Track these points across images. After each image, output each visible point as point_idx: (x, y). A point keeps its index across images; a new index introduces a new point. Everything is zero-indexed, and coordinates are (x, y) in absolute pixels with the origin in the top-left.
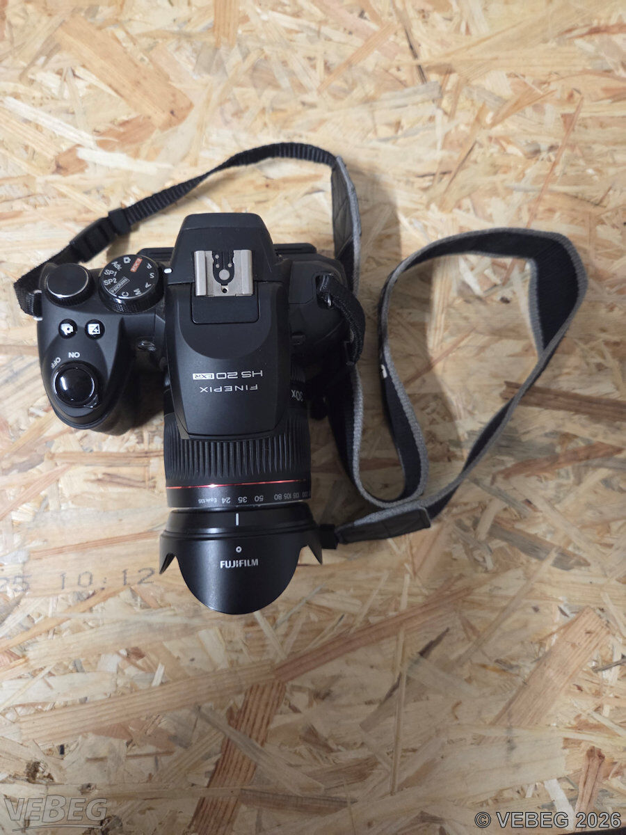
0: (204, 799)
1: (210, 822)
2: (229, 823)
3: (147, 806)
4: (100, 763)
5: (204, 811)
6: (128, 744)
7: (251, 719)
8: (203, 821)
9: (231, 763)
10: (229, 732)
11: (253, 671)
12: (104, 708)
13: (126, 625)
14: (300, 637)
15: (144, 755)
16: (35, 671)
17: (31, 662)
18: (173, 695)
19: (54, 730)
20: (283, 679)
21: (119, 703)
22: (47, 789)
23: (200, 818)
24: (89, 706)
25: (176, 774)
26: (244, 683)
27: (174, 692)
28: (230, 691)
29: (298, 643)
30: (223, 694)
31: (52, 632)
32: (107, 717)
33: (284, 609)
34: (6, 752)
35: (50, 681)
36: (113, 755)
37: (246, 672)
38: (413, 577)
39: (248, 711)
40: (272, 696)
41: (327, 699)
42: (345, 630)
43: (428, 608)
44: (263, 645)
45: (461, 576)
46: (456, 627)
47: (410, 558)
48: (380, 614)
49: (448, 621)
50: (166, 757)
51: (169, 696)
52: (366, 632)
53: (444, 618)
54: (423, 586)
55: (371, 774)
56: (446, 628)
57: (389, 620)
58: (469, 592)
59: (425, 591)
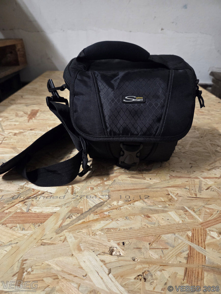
0: (187, 268)
1: (192, 279)
2: (201, 279)
3: (162, 269)
4: (139, 249)
5: (188, 274)
6: (149, 244)
7: (197, 240)
8: (189, 278)
9: (194, 254)
10: (190, 243)
11: (192, 224)
12: (138, 231)
13: (143, 209)
14: (205, 216)
15: (157, 248)
16: (112, 219)
17: (111, 216)
18: (164, 229)
19: (120, 237)
20: (204, 227)
21: (144, 230)
22: (118, 258)
23: (187, 276)
24: (133, 230)
25: (172, 257)
26: (190, 227)
27: (164, 228)
28: (185, 229)
29: (205, 217)
30: (182, 230)
31: (118, 209)
32: (140, 234)
33: (196, 208)
34: (101, 244)
35: (118, 222)
36: (144, 247)
37: (189, 224)
39: (194, 236)
40: (202, 232)
42: (220, 215)
44: (192, 217)
50: (166, 250)
51: (162, 229)
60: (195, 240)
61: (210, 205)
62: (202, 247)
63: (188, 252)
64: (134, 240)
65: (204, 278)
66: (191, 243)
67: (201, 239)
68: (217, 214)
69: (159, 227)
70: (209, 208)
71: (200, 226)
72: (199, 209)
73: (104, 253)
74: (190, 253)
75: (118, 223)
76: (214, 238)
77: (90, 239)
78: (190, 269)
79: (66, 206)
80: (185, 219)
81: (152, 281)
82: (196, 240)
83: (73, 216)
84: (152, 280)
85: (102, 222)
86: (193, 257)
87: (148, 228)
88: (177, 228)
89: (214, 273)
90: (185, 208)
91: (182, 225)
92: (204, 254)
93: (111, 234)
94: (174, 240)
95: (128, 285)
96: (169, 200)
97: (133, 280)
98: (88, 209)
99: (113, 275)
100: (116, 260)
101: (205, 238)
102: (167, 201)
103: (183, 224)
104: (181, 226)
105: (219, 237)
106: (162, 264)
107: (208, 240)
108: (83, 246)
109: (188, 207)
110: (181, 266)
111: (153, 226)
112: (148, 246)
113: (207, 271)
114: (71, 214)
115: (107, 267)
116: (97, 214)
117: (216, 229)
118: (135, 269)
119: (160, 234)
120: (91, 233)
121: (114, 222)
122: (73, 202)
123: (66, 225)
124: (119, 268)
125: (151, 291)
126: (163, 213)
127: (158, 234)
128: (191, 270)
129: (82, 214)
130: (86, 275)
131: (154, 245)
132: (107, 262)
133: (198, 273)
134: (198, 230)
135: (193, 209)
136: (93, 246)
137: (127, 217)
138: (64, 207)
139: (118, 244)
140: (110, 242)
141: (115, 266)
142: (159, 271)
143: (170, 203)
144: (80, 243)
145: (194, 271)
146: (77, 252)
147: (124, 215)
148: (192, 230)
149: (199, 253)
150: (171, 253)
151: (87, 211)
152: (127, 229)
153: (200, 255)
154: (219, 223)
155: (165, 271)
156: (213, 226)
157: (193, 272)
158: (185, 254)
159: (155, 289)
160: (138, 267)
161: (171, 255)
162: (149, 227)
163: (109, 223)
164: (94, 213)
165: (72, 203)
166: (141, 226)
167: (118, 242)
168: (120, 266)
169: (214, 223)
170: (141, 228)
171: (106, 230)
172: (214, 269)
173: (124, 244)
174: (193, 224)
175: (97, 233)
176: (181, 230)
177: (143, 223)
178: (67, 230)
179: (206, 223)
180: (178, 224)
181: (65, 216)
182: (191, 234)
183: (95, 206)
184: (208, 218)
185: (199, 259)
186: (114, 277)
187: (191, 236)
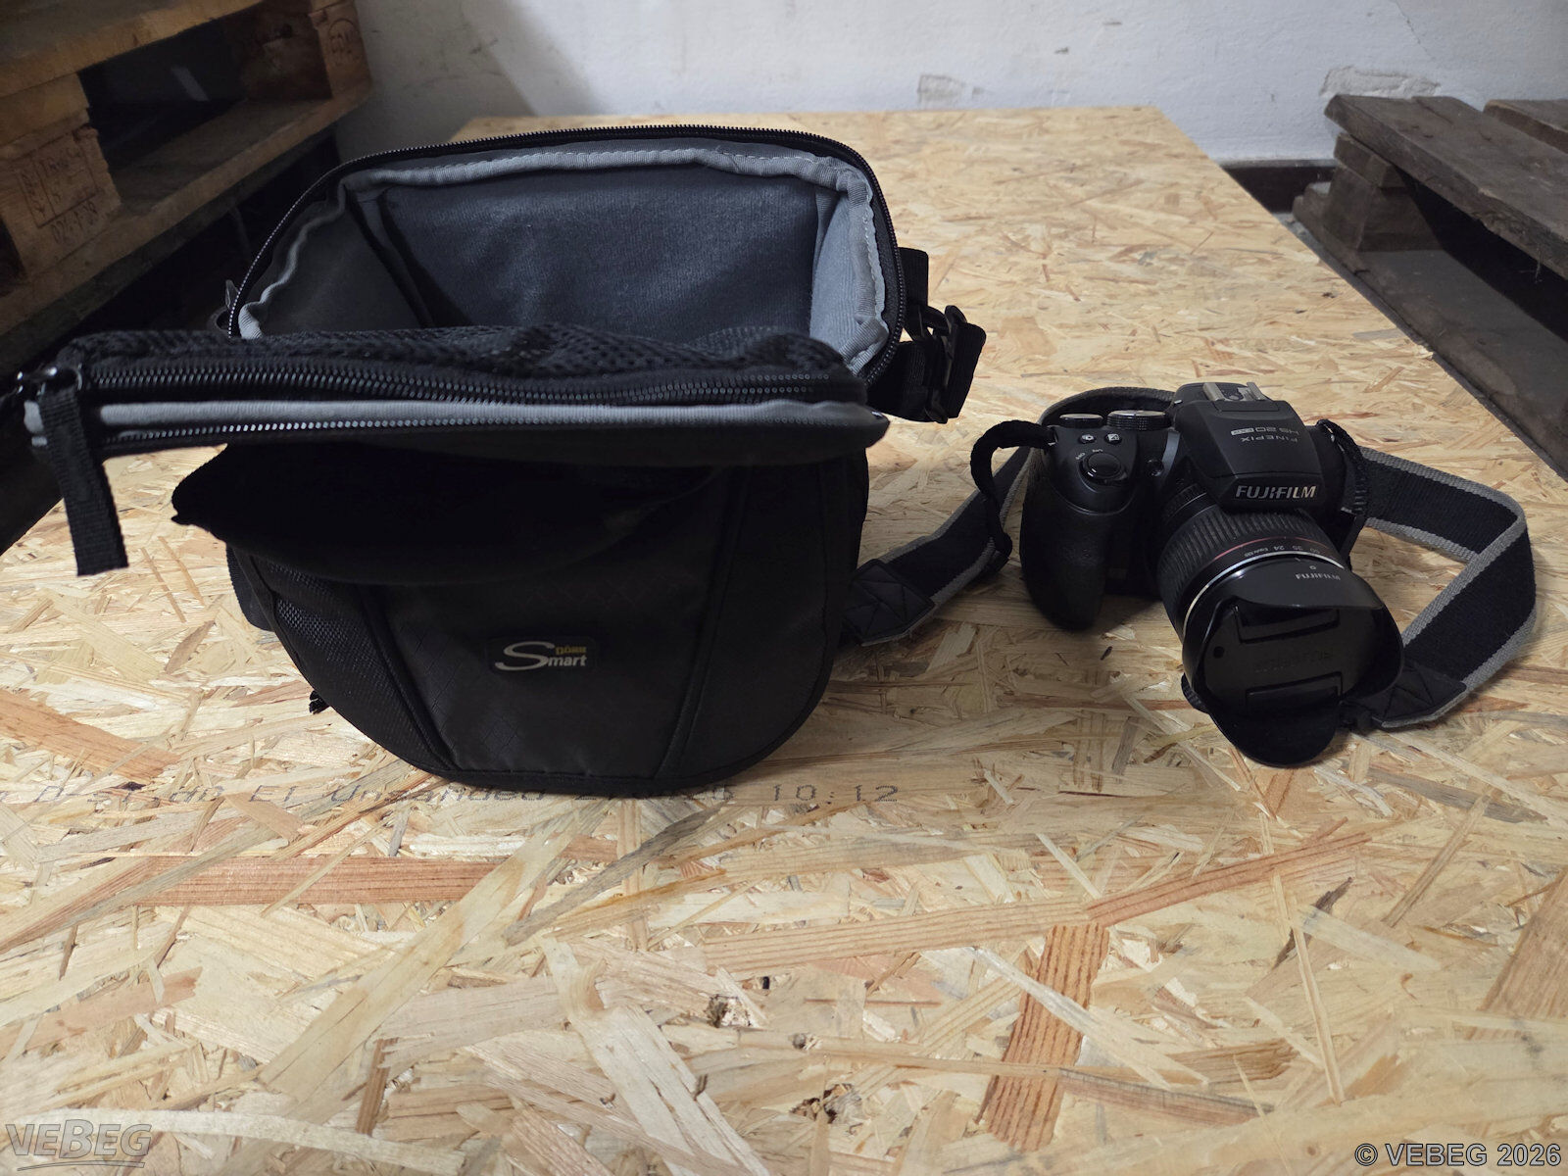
0: (998, 1077)
3: (903, 1079)
4: (824, 1005)
5: (1000, 1098)
6: (868, 985)
7: (1062, 970)
8: (1000, 1113)
9: (1037, 1027)
10: (1028, 984)
11: (1053, 907)
12: (830, 935)
13: (862, 843)
14: (1117, 873)
15: (894, 1003)
16: (733, 885)
17: (728, 875)
18: (933, 928)
19: (755, 957)
20: (1102, 921)
21: (853, 932)
22: (740, 1036)
23: (994, 1108)
24: (810, 931)
25: (947, 1035)
26: (1041, 921)
27: (935, 924)
28: (1021, 930)
29: (1115, 880)
30: (1010, 933)
31: (758, 844)
32: (835, 947)
33: (1086, 839)
34: (679, 982)
35: (753, 898)
36: (844, 997)
37: (1042, 908)
38: (1272, 818)
39: (1053, 958)
40: (1089, 942)
41: (1180, 954)
42: (1185, 869)
43: (1308, 852)
44: (1062, 879)
45: (1346, 821)
46: (1362, 877)
47: (1259, 797)
48: (1234, 855)
49: (1346, 870)
50: (929, 1009)
51: (928, 929)
52: (1219, 874)
53: (1337, 865)
54: (1291, 828)
55: (1288, 1067)
56: (1347, 878)
57: (1250, 862)
58: (1365, 838)
59: (1295, 833)
60: (1051, 971)
61: (1152, 830)
62: (1075, 999)
63: (1016, 1016)
64: (810, 971)
65: (1056, 1115)
66: (1035, 983)
67: (1080, 970)
68: (1170, 867)
69: (918, 918)
70: (1140, 843)
71: (1086, 917)
72: (1096, 846)
73: (688, 1018)
74: (1023, 1023)
75: (752, 903)
76: (1131, 964)
77: (637, 964)
78: (1010, 1082)
79: (551, 829)
80: (1031, 888)
81: (858, 1121)
82: (1056, 970)
83: (575, 873)
84: (857, 1116)
85: (689, 898)
86: (1032, 1037)
87: (873, 923)
88: (988, 923)
89: (1099, 1099)
90: (1038, 840)
91: (1011, 911)
92: (1077, 1027)
93: (721, 947)
94: (968, 972)
95: (763, 1133)
96: (981, 806)
97: (785, 1118)
98: (638, 846)
99: (711, 1097)
100: (731, 1046)
101: (1094, 965)
102: (968, 810)
103: (1017, 907)
104: (1008, 915)
105: (1154, 960)
106: (903, 1063)
107: (1109, 971)
108: (608, 992)
109: (1053, 837)
110: (978, 1071)
111: (893, 913)
112: (861, 993)
113: (1076, 1090)
114: (567, 865)
115: (693, 1071)
116: (672, 863)
117: (1152, 929)
118: (801, 1077)
119: (914, 948)
120: (642, 940)
121: (738, 900)
122: (576, 814)
123: (547, 910)
124: (738, 1071)
125: (848, 1155)
126: (944, 860)
127: (906, 945)
128: (1013, 1084)
129: (612, 865)
130: (613, 1097)
131: (886, 991)
132: (694, 1050)
133: (1038, 1098)
134: (1074, 934)
135: (1073, 845)
136: (646, 991)
137: (793, 880)
138: (539, 835)
139: (746, 985)
140: (713, 975)
141: (723, 1068)
142: (888, 1085)
143: (979, 820)
144: (598, 980)
145: (1024, 1091)
146: (583, 1012)
147: (783, 871)
148: (1050, 934)
149: (1058, 1022)
150: (949, 1019)
151: (633, 854)
152: (786, 927)
153: (1062, 1030)
154: (1168, 905)
155: (911, 1087)
156: (1140, 917)
157: (1018, 1094)
158: (1001, 1027)
159: (865, 1148)
160: (813, 1069)
161: (945, 1030)
162: (876, 917)
163: (718, 903)
164: (660, 860)
165: (573, 820)
166: (846, 914)
167: (746, 976)
168: (742, 1068)
169: (1145, 907)
170: (843, 920)
171: (705, 929)
172: (1106, 1082)
173: (766, 983)
174: (1059, 907)
175: (667, 942)
176: (1002, 933)
177: (857, 903)
178: (550, 930)
179: (1113, 906)
180: (999, 906)
181: (544, 873)
182: (1042, 948)
183: (665, 832)
184: (1128, 884)
185: (1053, 1045)
186: (717, 1104)
187: (1039, 955)
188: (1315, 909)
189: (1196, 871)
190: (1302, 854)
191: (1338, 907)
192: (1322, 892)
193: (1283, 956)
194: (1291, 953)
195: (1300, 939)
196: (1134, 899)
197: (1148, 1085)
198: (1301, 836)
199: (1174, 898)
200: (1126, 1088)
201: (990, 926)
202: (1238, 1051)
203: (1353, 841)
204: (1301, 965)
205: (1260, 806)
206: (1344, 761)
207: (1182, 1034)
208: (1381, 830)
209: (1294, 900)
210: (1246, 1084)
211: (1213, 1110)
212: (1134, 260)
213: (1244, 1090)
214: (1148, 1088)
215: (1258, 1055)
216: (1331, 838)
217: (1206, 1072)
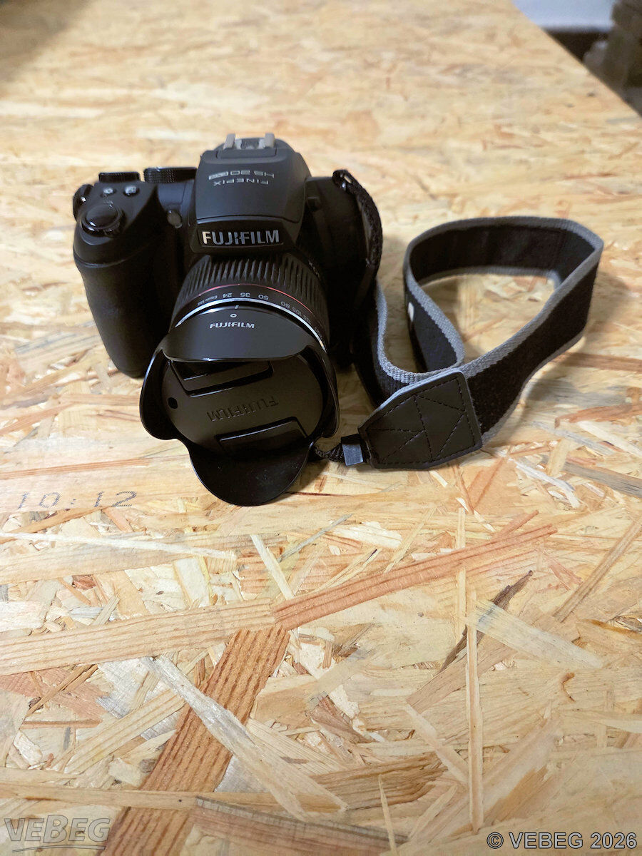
0: (128, 809)
6: (32, 704)
7: (232, 679)
9: (188, 747)
10: (194, 698)
11: (244, 611)
13: (83, 550)
14: (314, 572)
15: (51, 723)
18: (122, 636)
20: (286, 624)
21: (41, 643)
25: (92, 759)
26: (228, 626)
28: (205, 636)
29: (311, 580)
30: (194, 640)
32: (14, 662)
33: (294, 539)
37: (233, 612)
38: (470, 512)
39: (227, 667)
40: (268, 647)
41: (353, 658)
42: (378, 566)
43: (496, 546)
44: (261, 580)
45: (537, 513)
46: (542, 570)
47: (463, 492)
48: (428, 550)
49: (529, 562)
50: (84, 730)
51: (115, 639)
52: (409, 570)
53: (522, 558)
54: (485, 522)
55: (431, 787)
56: (527, 571)
57: (441, 557)
58: (551, 530)
59: (489, 527)
60: (221, 681)
61: (353, 528)
62: (235, 713)
63: (170, 734)
65: (176, 855)
66: (203, 696)
67: (250, 679)
68: (365, 565)
69: (110, 626)
70: (345, 541)
71: (272, 620)
72: (303, 545)
74: (175, 744)
78: (140, 815)
80: (228, 591)
82: (226, 680)
86: (179, 760)
87: (63, 634)
88: (176, 630)
89: (228, 833)
90: (251, 541)
91: (202, 616)
92: (228, 744)
94: (138, 686)
96: (207, 509)
101: (266, 673)
103: (209, 611)
104: (197, 621)
105: (326, 665)
106: (35, 794)
107: (280, 681)
109: (264, 537)
110: (111, 802)
111: (87, 622)
112: (22, 713)
113: (206, 823)
117: (332, 631)
119: (93, 660)
126: (154, 563)
127: (88, 656)
128: (143, 816)
131: (49, 710)
133: (163, 834)
134: (255, 639)
135: (281, 545)
143: (201, 521)
145: (152, 825)
148: (232, 640)
149: (211, 739)
150: (101, 740)
153: (213, 748)
154: (354, 604)
156: (324, 618)
157: (144, 830)
158: (149, 749)
161: (93, 754)
166: (41, 624)
169: (332, 606)
170: (35, 632)
172: (240, 813)
174: (250, 609)
176: (186, 640)
177: (55, 612)
179: (302, 607)
180: (191, 610)
182: (220, 655)
184: (322, 583)
185: (198, 768)
187: (215, 663)
188: (493, 604)
189: (389, 568)
190: (490, 548)
191: (515, 602)
192: (502, 587)
193: (452, 657)
194: (461, 654)
195: (472, 636)
196: (325, 599)
197: (282, 814)
198: (493, 530)
199: (361, 596)
200: (259, 819)
201: (177, 634)
202: (385, 769)
203: (540, 533)
204: (468, 665)
205: (462, 501)
206: (544, 457)
207: (332, 751)
208: (566, 522)
209: (473, 596)
210: (385, 809)
211: (342, 844)
212: (455, 74)
213: (381, 816)
214: (281, 818)
215: (405, 773)
216: (520, 530)
217: (345, 796)
